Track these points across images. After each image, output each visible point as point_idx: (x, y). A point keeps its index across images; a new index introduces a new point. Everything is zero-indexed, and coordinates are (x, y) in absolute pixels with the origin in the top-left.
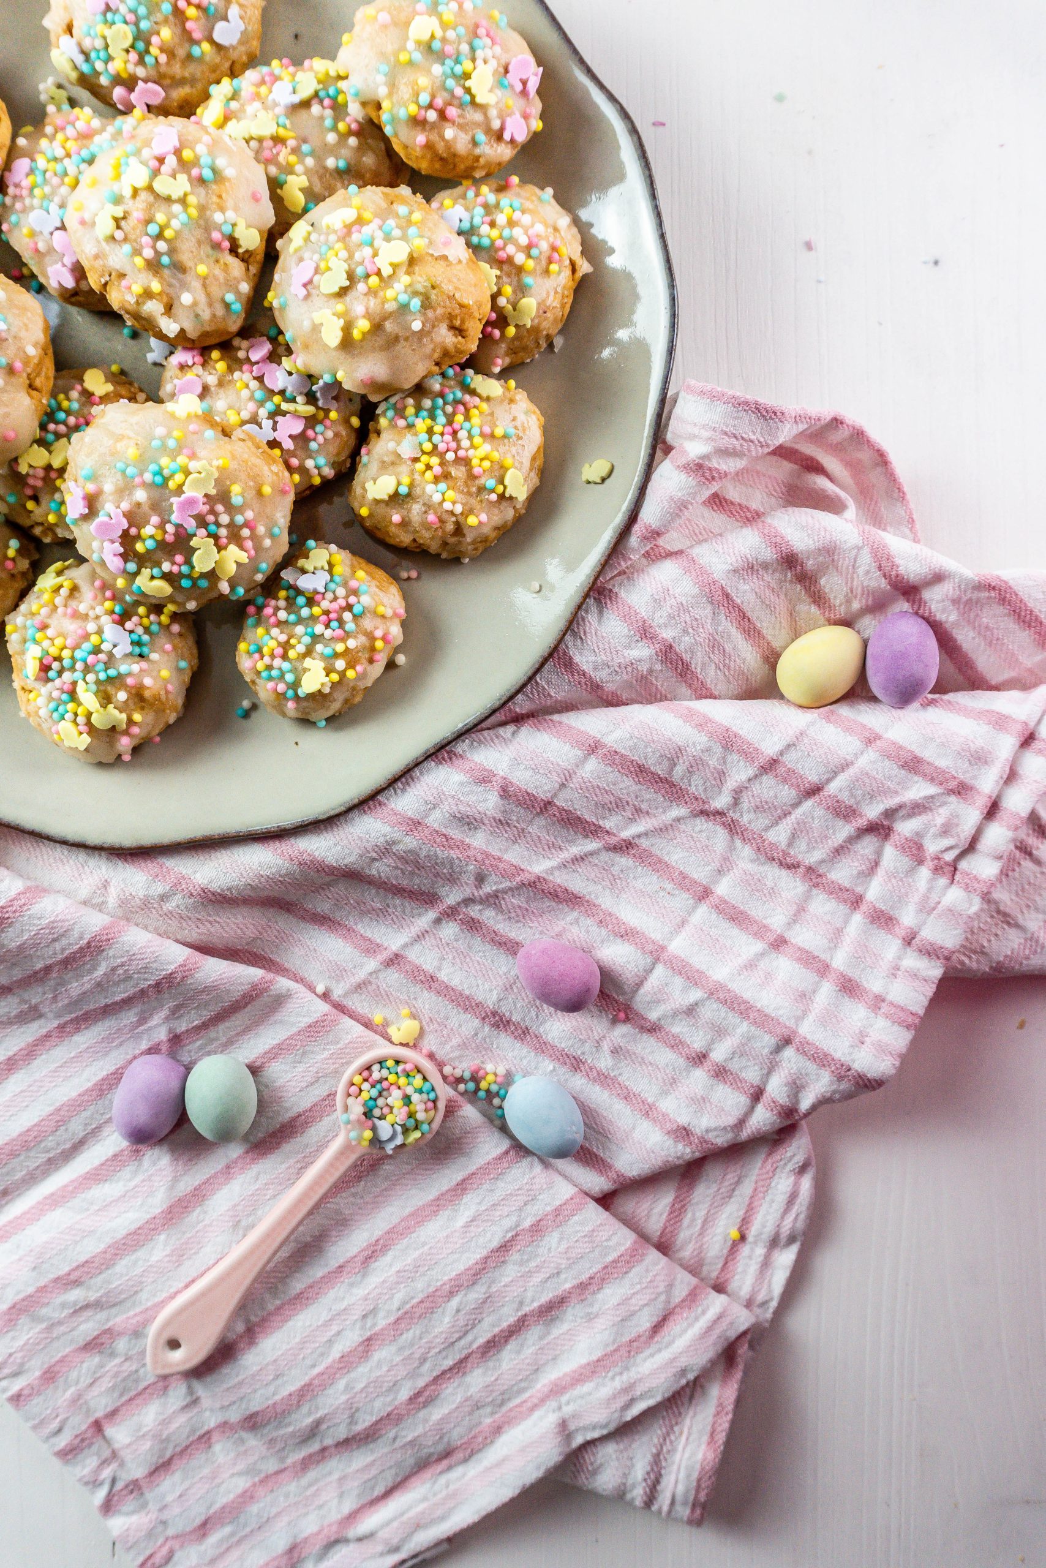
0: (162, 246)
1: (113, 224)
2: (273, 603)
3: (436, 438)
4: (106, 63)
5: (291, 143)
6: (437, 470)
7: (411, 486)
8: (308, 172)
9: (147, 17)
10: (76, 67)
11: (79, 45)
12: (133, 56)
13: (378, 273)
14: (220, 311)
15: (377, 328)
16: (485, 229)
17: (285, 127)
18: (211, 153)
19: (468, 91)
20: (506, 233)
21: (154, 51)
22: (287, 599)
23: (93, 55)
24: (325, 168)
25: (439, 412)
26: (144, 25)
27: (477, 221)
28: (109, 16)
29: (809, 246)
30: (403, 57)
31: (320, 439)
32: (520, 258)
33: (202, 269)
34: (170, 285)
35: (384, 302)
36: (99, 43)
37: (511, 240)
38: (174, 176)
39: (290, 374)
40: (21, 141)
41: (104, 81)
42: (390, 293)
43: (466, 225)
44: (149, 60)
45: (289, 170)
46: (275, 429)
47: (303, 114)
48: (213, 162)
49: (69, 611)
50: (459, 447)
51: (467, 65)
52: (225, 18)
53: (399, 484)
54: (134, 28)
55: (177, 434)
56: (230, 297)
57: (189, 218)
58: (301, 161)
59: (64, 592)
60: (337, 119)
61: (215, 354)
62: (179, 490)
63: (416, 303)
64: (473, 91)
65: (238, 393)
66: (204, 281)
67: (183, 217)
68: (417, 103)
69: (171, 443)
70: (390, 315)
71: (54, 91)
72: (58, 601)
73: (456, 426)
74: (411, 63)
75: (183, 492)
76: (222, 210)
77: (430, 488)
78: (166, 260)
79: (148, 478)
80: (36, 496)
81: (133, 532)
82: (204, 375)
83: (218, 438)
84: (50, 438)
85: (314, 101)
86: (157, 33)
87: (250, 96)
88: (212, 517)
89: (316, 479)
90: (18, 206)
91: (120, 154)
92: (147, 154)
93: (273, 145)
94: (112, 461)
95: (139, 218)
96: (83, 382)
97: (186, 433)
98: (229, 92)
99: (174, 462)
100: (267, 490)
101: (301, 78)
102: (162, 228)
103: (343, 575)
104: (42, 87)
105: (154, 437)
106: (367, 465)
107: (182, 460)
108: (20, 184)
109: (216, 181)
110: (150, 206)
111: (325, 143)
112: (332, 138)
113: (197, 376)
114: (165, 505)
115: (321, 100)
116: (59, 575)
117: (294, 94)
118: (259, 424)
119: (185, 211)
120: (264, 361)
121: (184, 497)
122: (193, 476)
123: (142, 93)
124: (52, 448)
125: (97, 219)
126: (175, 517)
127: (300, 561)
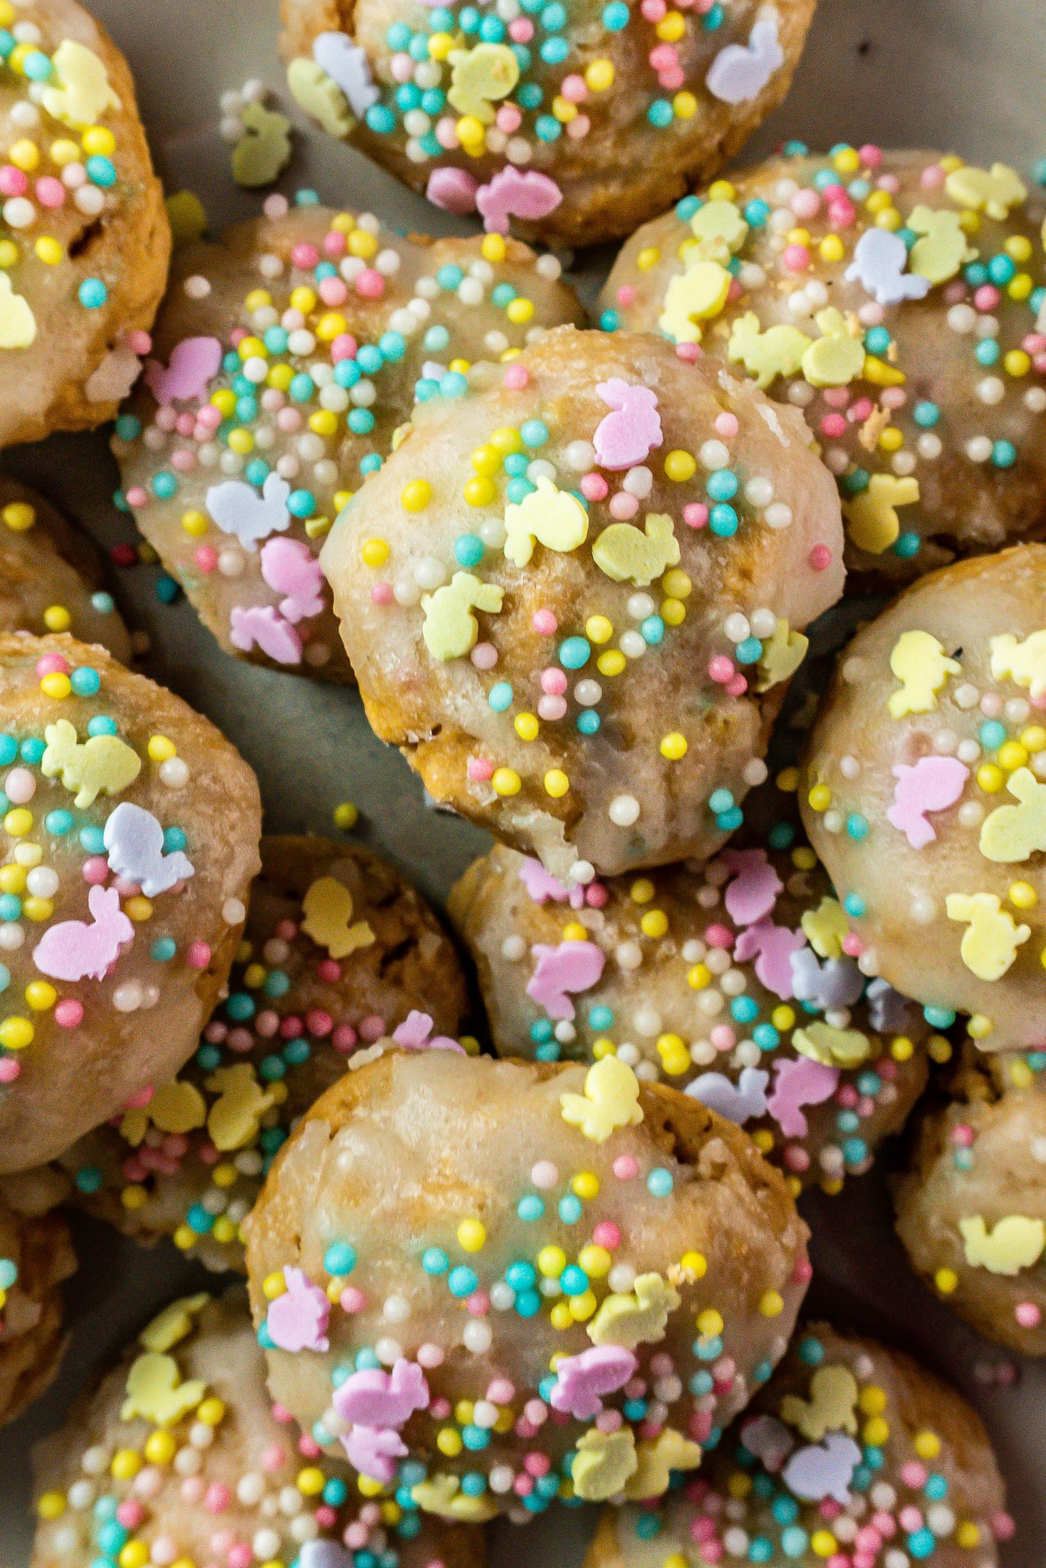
0: (589, 691)
1: (468, 627)
2: (712, 1504)
4: (435, 119)
5: (893, 398)
8: (923, 470)
9: (563, 32)
10: (348, 111)
11: (370, 62)
12: (509, 117)
14: (689, 825)
17: (881, 356)
18: (734, 465)
21: (563, 109)
22: (751, 1500)
23: (404, 96)
26: (553, 51)
28: (467, 18)
31: (867, 1108)
33: (673, 745)
34: (586, 774)
36: (427, 75)
38: (639, 523)
39: (821, 960)
40: (198, 287)
41: (416, 152)
44: (546, 128)
45: (880, 462)
46: (769, 1091)
47: (927, 323)
48: (741, 488)
49: (214, 1496)
54: (524, 53)
55: (584, 1184)
56: (721, 801)
57: (667, 627)
58: (910, 445)
59: (200, 1434)
60: (1006, 341)
61: (641, 892)
62: (576, 1336)
65: (689, 994)
66: (670, 772)
67: (653, 629)
69: (569, 1210)
71: (257, 115)
72: (186, 1460)
75: (589, 1344)
76: (746, 608)
78: (590, 722)
79: (501, 1295)
80: (150, 1184)
81: (440, 1411)
82: (607, 933)
83: (678, 1189)
84: (211, 1058)
85: (954, 293)
86: (581, 71)
87: (792, 256)
88: (641, 1387)
89: (835, 1186)
90: (179, 458)
91: (501, 438)
92: (575, 455)
93: (851, 403)
94: (414, 1244)
95: (543, 620)
96: (299, 917)
97: (605, 1177)
98: (734, 230)
99: (572, 1260)
100: (773, 1304)
101: (920, 218)
102: (596, 651)
103: (886, 1449)
104: (228, 100)
105: (522, 1188)
106: (969, 1174)
107: (592, 1258)
108: (187, 407)
109: (741, 535)
110: (575, 595)
111: (971, 402)
112: (989, 390)
113: (591, 936)
114: (532, 1356)
115: (971, 291)
116: (185, 1373)
117: (907, 270)
118: (734, 1077)
119: (659, 613)
120: (761, 923)
121: (588, 1360)
122: (616, 1306)
123: (510, 192)
124: (212, 1085)
125: (427, 603)
126: (555, 1392)
127: (792, 1407)
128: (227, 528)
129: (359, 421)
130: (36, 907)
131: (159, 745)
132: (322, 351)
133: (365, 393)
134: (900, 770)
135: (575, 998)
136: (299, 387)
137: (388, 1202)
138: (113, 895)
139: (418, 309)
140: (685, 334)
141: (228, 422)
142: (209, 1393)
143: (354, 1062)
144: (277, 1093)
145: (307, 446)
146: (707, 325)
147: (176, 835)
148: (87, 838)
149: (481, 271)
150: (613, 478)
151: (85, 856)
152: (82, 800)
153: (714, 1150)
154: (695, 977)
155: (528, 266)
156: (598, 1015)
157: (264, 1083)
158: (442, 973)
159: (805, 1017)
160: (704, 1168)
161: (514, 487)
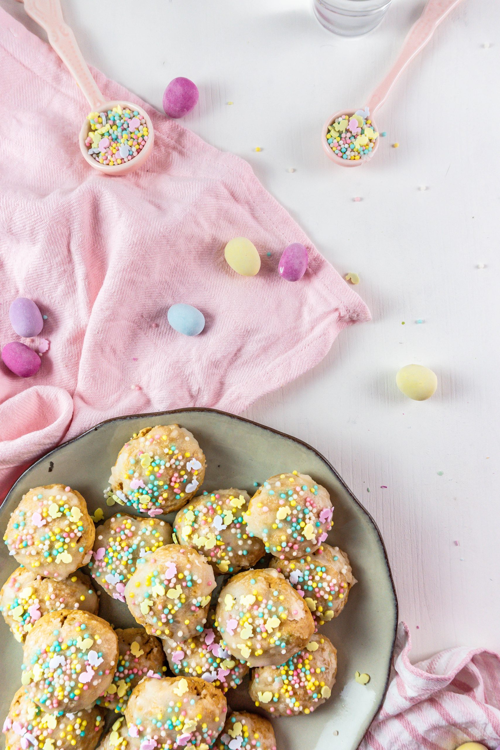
0: (170, 617)
1: (148, 609)
3: (290, 678)
5: (223, 547)
6: (291, 693)
7: (279, 699)
8: (230, 559)
9: (157, 491)
10: (123, 502)
11: (126, 496)
12: (151, 503)
13: (267, 631)
14: (194, 632)
15: (266, 652)
16: (310, 583)
17: (219, 540)
18: (190, 574)
19: (303, 536)
20: (320, 585)
21: (160, 501)
23: (132, 501)
24: (237, 555)
25: (291, 663)
26: (156, 494)
27: (306, 578)
28: (141, 491)
29: (456, 543)
30: (274, 526)
31: (237, 674)
32: (326, 597)
33: (187, 622)
34: (173, 628)
35: (269, 643)
36: (135, 499)
37: (323, 588)
38: (175, 588)
40: (100, 537)
42: (272, 641)
43: (301, 580)
44: (157, 504)
45: (222, 558)
46: (217, 674)
47: (228, 532)
48: (192, 578)
50: (301, 681)
51: (302, 524)
52: (191, 482)
53: (274, 696)
54: (151, 495)
55: (179, 705)
56: (198, 628)
57: (182, 604)
58: (227, 555)
60: (242, 533)
61: (190, 642)
62: (180, 732)
63: (283, 644)
64: (305, 536)
65: (201, 658)
66: (188, 626)
67: (179, 605)
68: (281, 546)
69: (176, 710)
70: (271, 648)
73: (299, 671)
74: (278, 528)
75: (183, 733)
76: (196, 597)
77: (288, 701)
78: (171, 621)
79: (166, 726)
80: (109, 701)
81: (159, 746)
82: (185, 648)
83: (196, 702)
84: (117, 679)
85: (232, 526)
86: (162, 495)
87: (203, 522)
88: (194, 738)
89: (235, 687)
90: (100, 570)
91: (150, 575)
92: (163, 577)
93: (215, 550)
94: (150, 719)
95: (160, 607)
96: (130, 650)
97: (182, 703)
98: (193, 518)
99: (178, 719)
100: (217, 719)
101: (225, 512)
102: (170, 610)
103: (249, 738)
104: (105, 491)
105: (169, 706)
106: (258, 684)
107: (181, 718)
108: (101, 561)
109: (193, 585)
110: (165, 601)
111: (238, 545)
112: (240, 543)
113: (182, 650)
114: (174, 735)
115: (235, 525)
116: (120, 735)
117: (223, 524)
118: (211, 672)
119: (180, 601)
120: (212, 644)
121: (183, 736)
122: (186, 726)
123: (153, 512)
124: (118, 684)
125: (141, 604)
126: (178, 742)
127: (230, 731)
128: (109, 583)
129: (130, 562)
130: (78, 670)
131: (96, 637)
132: (122, 549)
133: (131, 557)
134: (227, 621)
135: (181, 661)
136: (119, 557)
137: (146, 711)
138: (90, 667)
139: (139, 538)
140: (186, 538)
141: (108, 564)
142: (124, 739)
143: (139, 683)
144: (129, 684)
145: (122, 567)
146: (189, 536)
147: (100, 654)
148: (85, 658)
149: (150, 528)
150: (169, 581)
151: (85, 661)
152: (83, 652)
153: (204, 692)
154: (201, 655)
155: (159, 524)
156: (185, 664)
157: (126, 683)
158: (158, 655)
159: (222, 660)
160: (202, 696)
161: (153, 584)
